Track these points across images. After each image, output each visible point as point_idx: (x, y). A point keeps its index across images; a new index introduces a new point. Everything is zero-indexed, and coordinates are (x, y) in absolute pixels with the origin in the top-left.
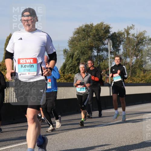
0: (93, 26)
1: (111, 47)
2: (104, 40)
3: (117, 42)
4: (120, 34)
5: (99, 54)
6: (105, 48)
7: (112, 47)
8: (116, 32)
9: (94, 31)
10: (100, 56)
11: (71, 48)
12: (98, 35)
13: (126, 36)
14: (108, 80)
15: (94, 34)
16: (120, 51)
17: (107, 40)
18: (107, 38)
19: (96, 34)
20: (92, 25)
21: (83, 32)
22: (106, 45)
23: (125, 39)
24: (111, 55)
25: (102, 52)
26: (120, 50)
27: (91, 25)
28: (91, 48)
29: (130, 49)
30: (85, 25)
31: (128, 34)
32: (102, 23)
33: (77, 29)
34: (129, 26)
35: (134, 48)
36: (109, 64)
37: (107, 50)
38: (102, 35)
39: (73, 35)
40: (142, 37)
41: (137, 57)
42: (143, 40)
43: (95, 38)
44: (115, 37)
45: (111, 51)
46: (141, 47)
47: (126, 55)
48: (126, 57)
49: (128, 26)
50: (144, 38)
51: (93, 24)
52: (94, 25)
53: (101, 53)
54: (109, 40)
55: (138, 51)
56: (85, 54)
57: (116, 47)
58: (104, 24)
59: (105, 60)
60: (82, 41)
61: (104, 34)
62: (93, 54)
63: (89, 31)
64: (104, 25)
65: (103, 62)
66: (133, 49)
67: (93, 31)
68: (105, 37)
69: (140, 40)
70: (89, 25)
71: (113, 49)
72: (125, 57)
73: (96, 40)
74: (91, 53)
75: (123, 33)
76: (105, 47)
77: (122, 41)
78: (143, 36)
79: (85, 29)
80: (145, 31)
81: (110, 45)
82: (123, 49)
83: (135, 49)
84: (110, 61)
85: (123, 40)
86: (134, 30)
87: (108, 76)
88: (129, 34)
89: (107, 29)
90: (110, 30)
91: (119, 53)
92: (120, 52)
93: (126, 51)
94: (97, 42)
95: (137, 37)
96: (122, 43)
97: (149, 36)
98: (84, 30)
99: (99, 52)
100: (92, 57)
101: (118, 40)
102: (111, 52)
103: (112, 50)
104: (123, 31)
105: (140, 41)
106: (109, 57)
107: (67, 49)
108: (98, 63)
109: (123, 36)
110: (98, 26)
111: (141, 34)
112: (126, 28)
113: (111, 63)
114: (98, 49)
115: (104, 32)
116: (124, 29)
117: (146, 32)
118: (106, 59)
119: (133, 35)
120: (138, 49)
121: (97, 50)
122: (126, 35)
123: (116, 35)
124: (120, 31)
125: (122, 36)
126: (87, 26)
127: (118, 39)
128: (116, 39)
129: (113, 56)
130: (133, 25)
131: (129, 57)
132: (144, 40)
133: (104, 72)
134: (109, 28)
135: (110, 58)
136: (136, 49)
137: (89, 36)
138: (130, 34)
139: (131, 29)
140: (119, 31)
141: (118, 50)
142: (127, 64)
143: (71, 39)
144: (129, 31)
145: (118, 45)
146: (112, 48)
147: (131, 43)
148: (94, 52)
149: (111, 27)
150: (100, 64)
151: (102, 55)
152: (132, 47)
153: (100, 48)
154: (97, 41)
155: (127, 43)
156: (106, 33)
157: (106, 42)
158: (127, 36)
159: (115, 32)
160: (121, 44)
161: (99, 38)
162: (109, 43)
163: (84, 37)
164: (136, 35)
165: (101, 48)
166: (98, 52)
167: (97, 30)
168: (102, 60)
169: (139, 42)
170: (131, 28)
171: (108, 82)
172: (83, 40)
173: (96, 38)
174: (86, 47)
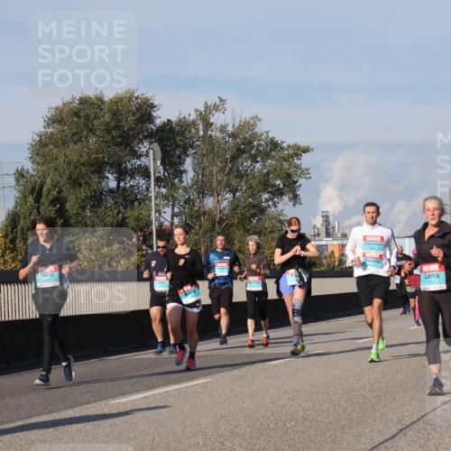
0: (102, 101)
1: (159, 162)
2: (136, 142)
3: (175, 148)
4: (185, 126)
5: (122, 184)
6: (140, 165)
7: (161, 164)
8: (174, 119)
9: (107, 117)
10: (125, 189)
11: (38, 165)
12: (118, 127)
13: (201, 133)
15: (107, 124)
16: (184, 175)
17: (145, 144)
18: (146, 137)
19: (113, 124)
20: (99, 98)
21: (75, 119)
22: (143, 159)
23: (198, 140)
25: (132, 177)
26: (185, 171)
27: (97, 97)
28: (99, 168)
29: (215, 169)
30: (81, 98)
31: (208, 125)
32: (130, 94)
33: (56, 108)
34: (210, 102)
35: (225, 166)
36: (153, 215)
37: (145, 173)
38: (131, 129)
39: (45, 127)
40: (247, 135)
41: (234, 195)
42: (250, 142)
43: (108, 138)
44: (171, 135)
45: (158, 175)
46: (245, 164)
47: (202, 188)
48: (203, 193)
49: (206, 104)
50: (255, 136)
51: (103, 96)
52: (105, 99)
53: (129, 183)
54: (151, 143)
55: (236, 177)
56: (80, 185)
57: (172, 162)
58: (136, 95)
59: (140, 204)
60: (71, 145)
61: (136, 125)
62: (104, 184)
63: (92, 117)
64: (137, 98)
65: (133, 207)
66: (222, 170)
67: (103, 117)
68: (138, 133)
69: (243, 143)
70: (93, 97)
71: (165, 169)
72: (199, 192)
73: (114, 144)
74: (100, 182)
75: (194, 124)
76: (138, 163)
77: (192, 146)
78: (250, 133)
79: (80, 110)
80: (257, 117)
81: (154, 159)
82: (194, 169)
83: (227, 169)
84: (156, 205)
85: (193, 142)
86: (223, 113)
87: (150, 251)
88: (211, 125)
89: (145, 111)
90: (154, 114)
91: (181, 181)
92: (184, 179)
93: (203, 176)
94: (117, 149)
95: (233, 136)
96: (191, 151)
97: (267, 132)
98: (76, 114)
99: (124, 180)
100: (101, 193)
101: (180, 142)
102: (158, 180)
103: (162, 172)
104: (193, 117)
105: (242, 147)
106: (152, 194)
107: (25, 168)
108: (119, 212)
109: (193, 131)
111: (248, 125)
112: (202, 109)
113: (158, 211)
114: (120, 169)
115: (138, 119)
117: (259, 120)
118: (144, 201)
119: (223, 129)
120: (238, 170)
121: (117, 172)
122: (201, 127)
123: (171, 127)
124: (184, 118)
125: (190, 132)
126: (84, 101)
127: (177, 139)
128: (173, 140)
129: (164, 191)
130: (221, 100)
131: (213, 195)
132: (255, 143)
133: (138, 240)
134: (152, 106)
135: (156, 197)
136: (230, 170)
137: (92, 130)
138: (213, 127)
139: (216, 110)
140: (182, 116)
141: (179, 173)
142: (204, 213)
143: (38, 139)
144: (211, 116)
145: (179, 157)
146: (161, 168)
147: (218, 152)
148: (107, 178)
149: (156, 104)
150: (126, 215)
151: (132, 186)
152: (219, 164)
153: (126, 167)
154: (118, 145)
155: (204, 152)
156: (144, 123)
157: (143, 148)
158: (204, 131)
159: (169, 121)
160: (187, 156)
161: (120, 137)
162: (151, 151)
163: (76, 133)
164: (230, 129)
165: (129, 167)
166: (119, 180)
167: (115, 114)
168: (132, 202)
169: (239, 149)
170: (216, 108)
172: (75, 143)
173: (113, 138)
174: (83, 164)
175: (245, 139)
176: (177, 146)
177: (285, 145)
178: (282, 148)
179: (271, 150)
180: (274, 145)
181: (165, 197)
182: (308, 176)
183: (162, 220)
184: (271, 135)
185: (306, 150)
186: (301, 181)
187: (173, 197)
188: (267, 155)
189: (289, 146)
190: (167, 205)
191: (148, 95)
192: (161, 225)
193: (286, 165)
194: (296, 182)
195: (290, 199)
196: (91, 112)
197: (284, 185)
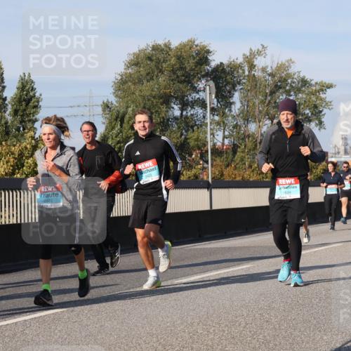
0: (170, 48)
1: (214, 96)
2: (195, 80)
3: (226, 85)
4: (234, 67)
5: (184, 113)
6: (199, 98)
7: (216, 97)
8: (225, 62)
9: (173, 61)
10: (187, 117)
11: (120, 98)
12: (181, 68)
13: (247, 73)
14: (205, 173)
15: (173, 66)
16: (233, 106)
17: (203, 81)
18: (203, 76)
19: (178, 66)
20: (167, 46)
21: (149, 63)
22: (201, 93)
23: (244, 79)
24: (213, 115)
25: (192, 108)
26: (233, 103)
27: (165, 45)
28: (166, 100)
29: (257, 102)
30: (153, 46)
31: (252, 66)
32: (192, 42)
33: (134, 54)
34: (254, 49)
35: (266, 99)
36: (209, 137)
37: (203, 104)
38: (192, 70)
39: (125, 69)
40: (283, 75)
41: (272, 122)
42: (285, 80)
43: (174, 77)
44: (223, 75)
45: (212, 106)
46: (281, 97)
47: (247, 116)
48: (248, 120)
49: (251, 50)
50: (289, 76)
51: (170, 44)
52: (172, 47)
53: (189, 112)
54: (207, 81)
55: (274, 107)
57: (223, 96)
58: (196, 43)
59: (198, 128)
60: (145, 82)
61: (196, 66)
62: (170, 113)
63: (162, 61)
64: (197, 46)
65: (193, 131)
66: (262, 102)
67: (170, 60)
68: (197, 73)
69: (279, 81)
70: (162, 45)
71: (218, 101)
72: (244, 119)
73: (178, 82)
74: (167, 111)
75: (240, 66)
76: (197, 96)
77: (239, 83)
78: (285, 73)
79: (152, 55)
80: (291, 60)
81: (210, 93)
82: (241, 101)
83: (267, 102)
84: (211, 129)
85: (240, 80)
86: (265, 57)
87: (205, 165)
88: (255, 66)
89: (202, 56)
90: (210, 58)
91: (230, 111)
92: (233, 109)
93: (247, 107)
94: (181, 86)
95: (272, 75)
96: (239, 87)
97: (299, 72)
98: (150, 58)
99: (186, 109)
100: (168, 120)
101: (230, 80)
102: (213, 109)
103: (216, 103)
104: (240, 60)
105: (279, 84)
106: (208, 121)
107: (110, 101)
108: (182, 135)
109: (240, 71)
110: (182, 47)
111: (281, 67)
112: (248, 54)
113: (213, 134)
114: (183, 101)
115: (197, 62)
116: (244, 55)
117: (293, 62)
118: (201, 126)
119: (264, 70)
120: (275, 102)
121: (180, 104)
122: (246, 69)
123: (223, 69)
124: (234, 61)
125: (238, 72)
126: (156, 48)
127: (228, 77)
128: (224, 78)
129: (217, 118)
130: (263, 46)
131: (255, 122)
132: (289, 81)
133: (196, 156)
134: (208, 52)
135: (211, 123)
136: (269, 102)
137: (161, 71)
138: (256, 68)
139: (259, 55)
140: (232, 60)
141: (230, 105)
142: (249, 136)
143: (120, 78)
144: (255, 60)
145: (229, 92)
146: (215, 100)
147: (260, 88)
148: (173, 108)
149: (211, 50)
150: (188, 137)
151: (192, 115)
152: (260, 97)
153: (187, 100)
154: (180, 82)
155: (249, 88)
156: (201, 65)
157: (201, 85)
158: (249, 72)
159: (221, 63)
160: (236, 91)
161: (183, 76)
162: (208, 87)
163: (149, 73)
164: (269, 70)
165: (190, 99)
166: (182, 110)
167: (179, 58)
168: (192, 127)
169: (276, 86)
170: (259, 53)
171: (205, 178)
172: (148, 81)
173: (178, 77)
174: (154, 97)
175: (281, 77)
176: (228, 83)
177: (313, 82)
178: (311, 85)
179: (302, 86)
180: (304, 82)
181: (218, 123)
182: (331, 107)
183: (215, 141)
184: (302, 75)
185: (330, 86)
186: (325, 111)
187: (224, 123)
188: (299, 90)
189: (316, 83)
190: (219, 129)
191: (205, 44)
192: (214, 145)
193: (314, 98)
194: (321, 112)
195: (317, 125)
196: (161, 57)
197: (312, 114)
